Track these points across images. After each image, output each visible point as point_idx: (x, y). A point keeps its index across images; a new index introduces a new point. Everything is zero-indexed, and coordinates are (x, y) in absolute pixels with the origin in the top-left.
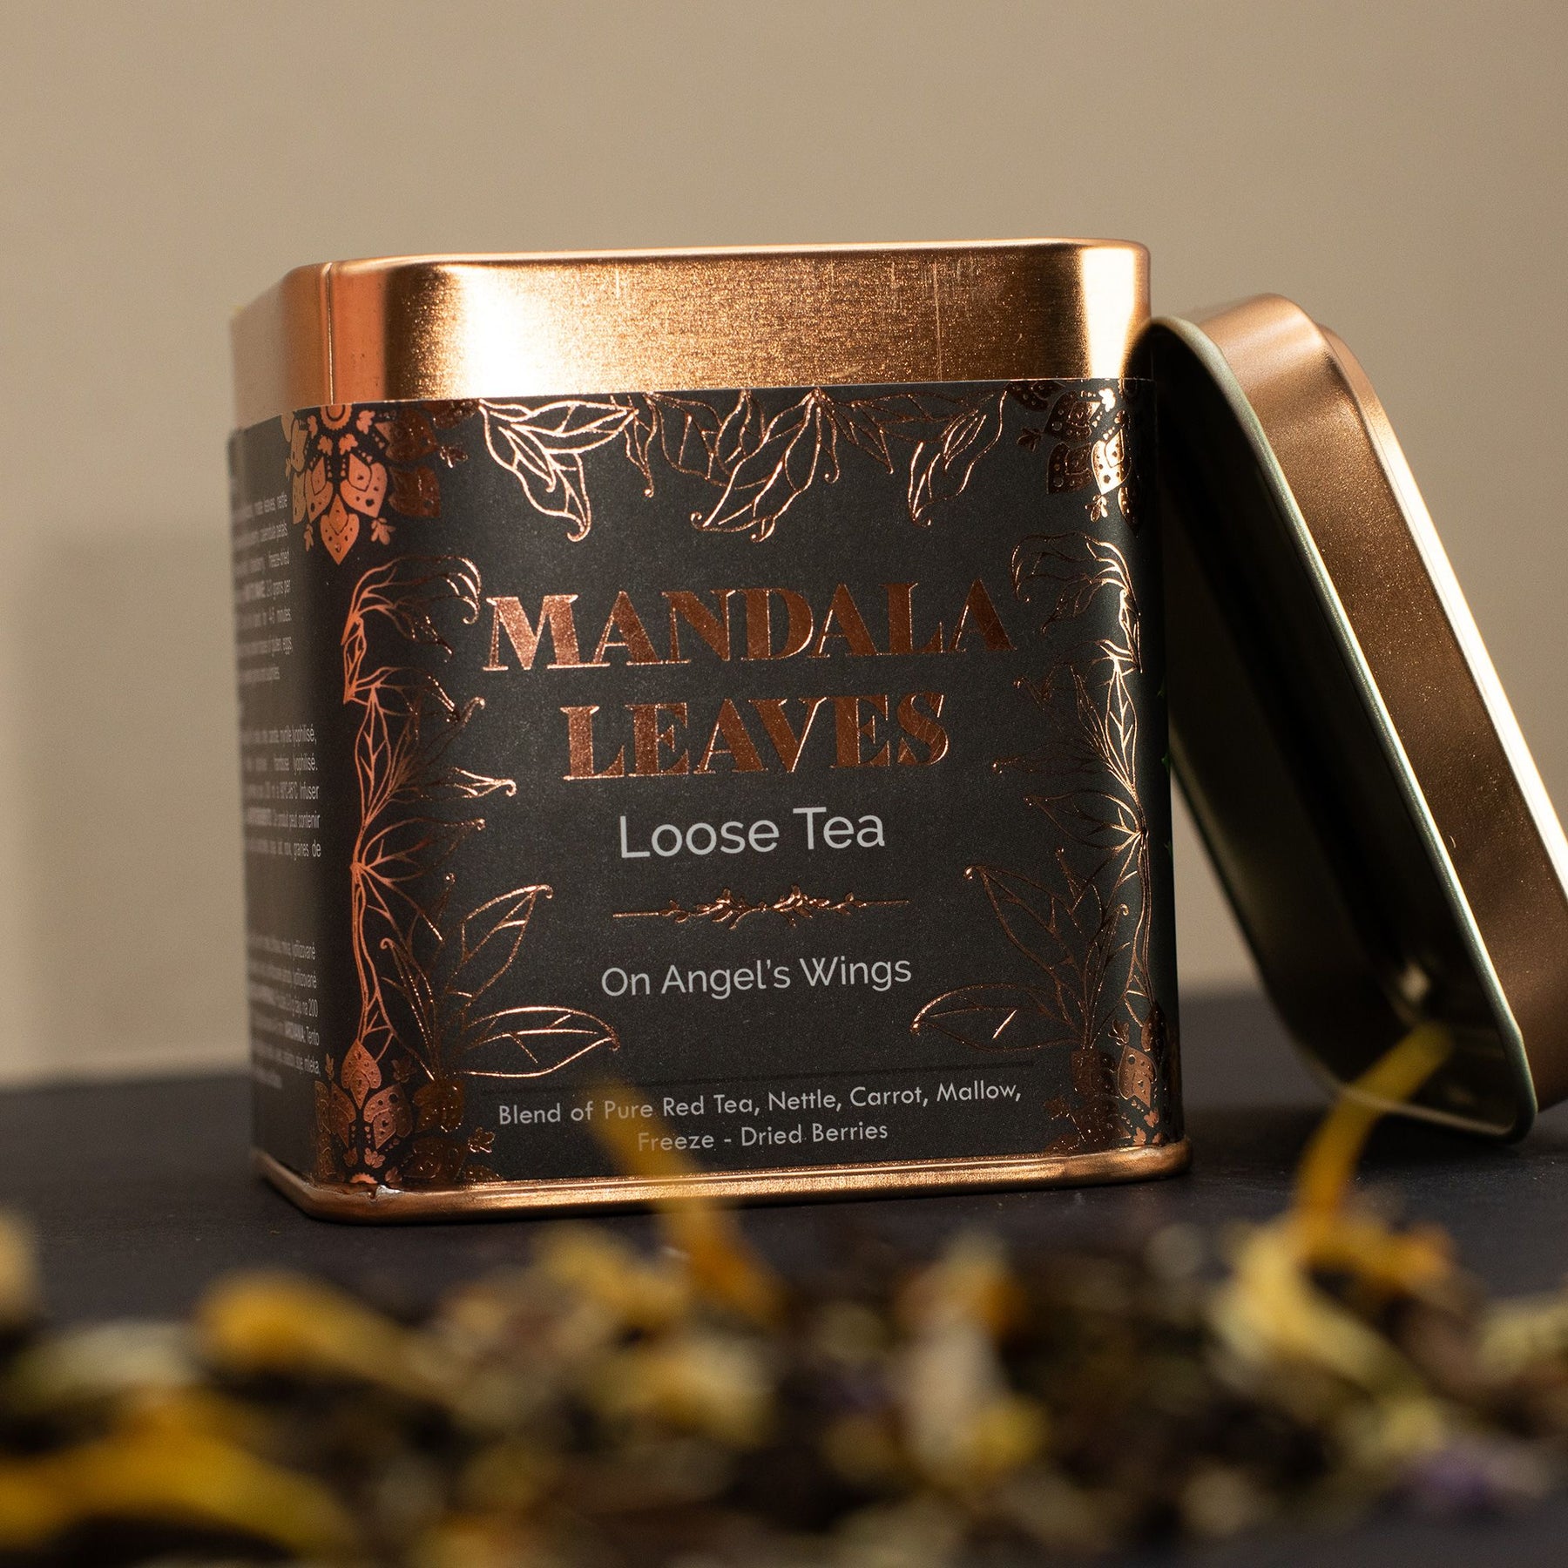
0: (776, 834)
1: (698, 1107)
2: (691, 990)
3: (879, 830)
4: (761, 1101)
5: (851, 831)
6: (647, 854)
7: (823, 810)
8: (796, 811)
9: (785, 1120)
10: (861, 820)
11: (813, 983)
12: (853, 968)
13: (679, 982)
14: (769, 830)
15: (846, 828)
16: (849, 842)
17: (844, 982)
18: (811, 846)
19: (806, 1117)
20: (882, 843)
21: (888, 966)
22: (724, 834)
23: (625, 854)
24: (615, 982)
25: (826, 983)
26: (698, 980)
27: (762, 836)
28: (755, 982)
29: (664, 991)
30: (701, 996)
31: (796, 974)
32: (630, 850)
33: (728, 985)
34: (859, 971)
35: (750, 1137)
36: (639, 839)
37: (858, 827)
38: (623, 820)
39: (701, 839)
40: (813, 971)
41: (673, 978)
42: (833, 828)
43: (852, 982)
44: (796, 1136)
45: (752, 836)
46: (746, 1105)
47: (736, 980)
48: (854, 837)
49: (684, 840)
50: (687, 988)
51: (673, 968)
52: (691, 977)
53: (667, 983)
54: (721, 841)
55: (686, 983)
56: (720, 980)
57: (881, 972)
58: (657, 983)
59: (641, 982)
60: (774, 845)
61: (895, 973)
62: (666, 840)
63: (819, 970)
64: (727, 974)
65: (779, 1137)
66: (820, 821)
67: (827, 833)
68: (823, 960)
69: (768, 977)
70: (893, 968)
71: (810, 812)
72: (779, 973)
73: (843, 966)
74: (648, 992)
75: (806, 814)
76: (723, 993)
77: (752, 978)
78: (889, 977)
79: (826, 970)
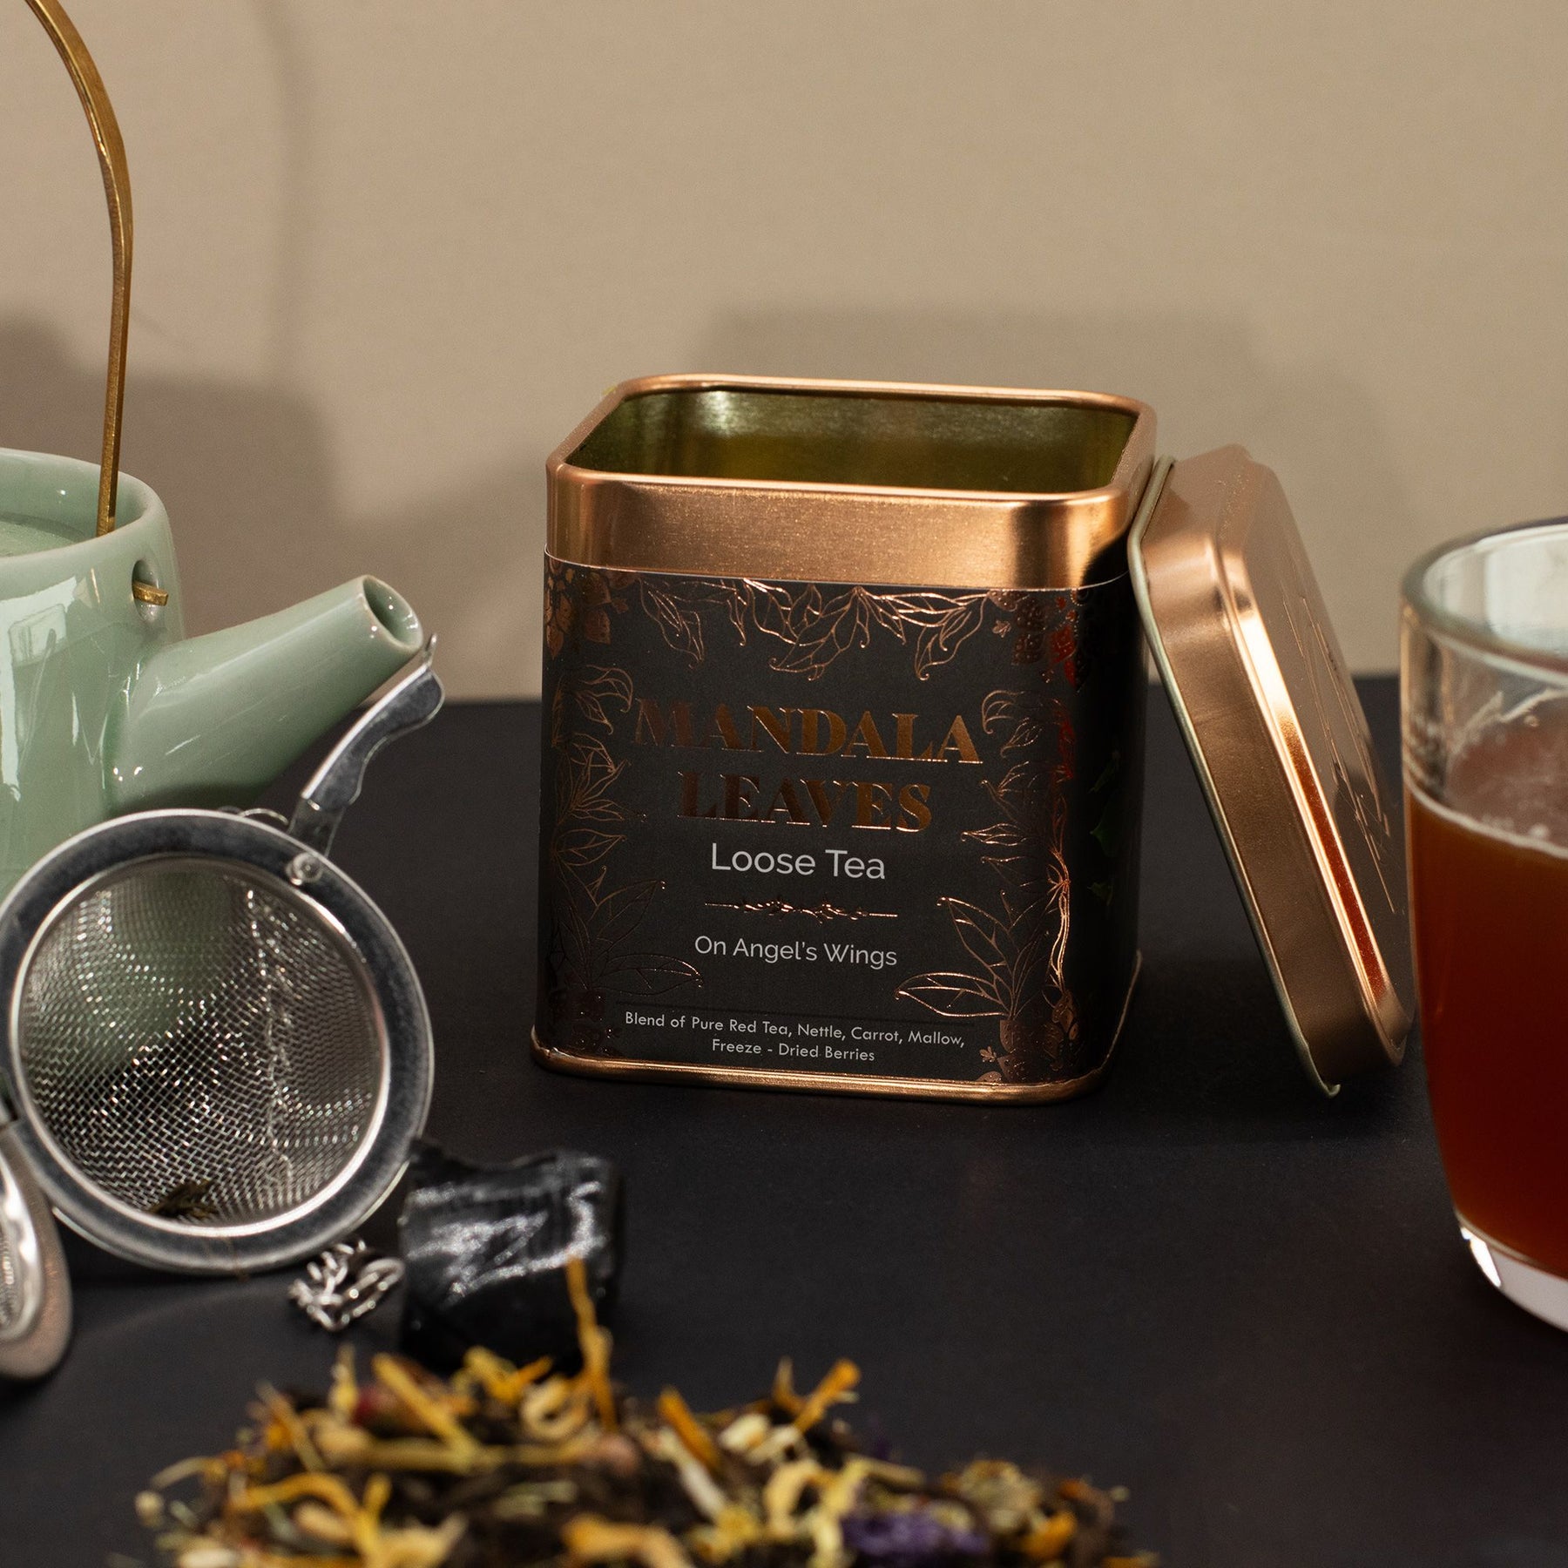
0: (813, 864)
1: (752, 1028)
2: (752, 955)
3: (882, 869)
4: (793, 1029)
5: (863, 867)
6: (729, 868)
7: (845, 852)
8: (827, 851)
9: (808, 1042)
10: (870, 862)
11: (832, 960)
12: (858, 953)
13: (745, 950)
14: (810, 862)
15: (860, 865)
16: (861, 874)
17: (852, 961)
18: (836, 874)
19: (822, 1042)
20: (883, 877)
21: (882, 954)
22: (779, 860)
23: (715, 867)
24: (704, 945)
25: (841, 960)
26: (757, 949)
27: (803, 865)
28: (794, 955)
29: (734, 954)
30: (758, 960)
31: (821, 953)
32: (717, 865)
33: (776, 955)
34: (862, 956)
35: (784, 1050)
36: (724, 859)
37: (867, 866)
38: (714, 845)
39: (764, 863)
40: (832, 952)
41: (741, 947)
42: (851, 864)
43: (858, 962)
44: (814, 1053)
45: (798, 864)
46: (784, 1030)
47: (782, 952)
48: (864, 872)
49: (754, 862)
50: (750, 954)
51: (741, 940)
52: (752, 947)
53: (737, 949)
54: (777, 865)
55: (749, 951)
56: (771, 951)
57: (877, 958)
58: (731, 948)
59: (720, 947)
60: (811, 871)
61: (886, 959)
62: (742, 861)
63: (836, 952)
64: (776, 948)
65: (804, 1052)
66: (842, 859)
67: (847, 867)
68: (839, 946)
69: (803, 953)
70: (885, 956)
71: (836, 853)
72: (810, 951)
73: (852, 951)
74: (724, 953)
75: (833, 854)
76: (773, 959)
77: (792, 952)
78: (882, 961)
79: (840, 953)
